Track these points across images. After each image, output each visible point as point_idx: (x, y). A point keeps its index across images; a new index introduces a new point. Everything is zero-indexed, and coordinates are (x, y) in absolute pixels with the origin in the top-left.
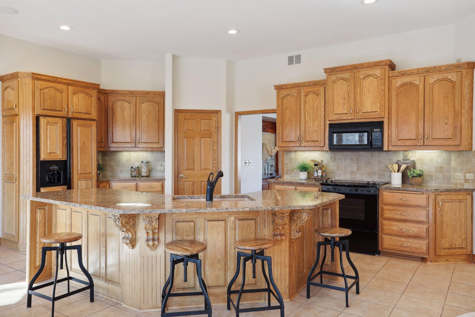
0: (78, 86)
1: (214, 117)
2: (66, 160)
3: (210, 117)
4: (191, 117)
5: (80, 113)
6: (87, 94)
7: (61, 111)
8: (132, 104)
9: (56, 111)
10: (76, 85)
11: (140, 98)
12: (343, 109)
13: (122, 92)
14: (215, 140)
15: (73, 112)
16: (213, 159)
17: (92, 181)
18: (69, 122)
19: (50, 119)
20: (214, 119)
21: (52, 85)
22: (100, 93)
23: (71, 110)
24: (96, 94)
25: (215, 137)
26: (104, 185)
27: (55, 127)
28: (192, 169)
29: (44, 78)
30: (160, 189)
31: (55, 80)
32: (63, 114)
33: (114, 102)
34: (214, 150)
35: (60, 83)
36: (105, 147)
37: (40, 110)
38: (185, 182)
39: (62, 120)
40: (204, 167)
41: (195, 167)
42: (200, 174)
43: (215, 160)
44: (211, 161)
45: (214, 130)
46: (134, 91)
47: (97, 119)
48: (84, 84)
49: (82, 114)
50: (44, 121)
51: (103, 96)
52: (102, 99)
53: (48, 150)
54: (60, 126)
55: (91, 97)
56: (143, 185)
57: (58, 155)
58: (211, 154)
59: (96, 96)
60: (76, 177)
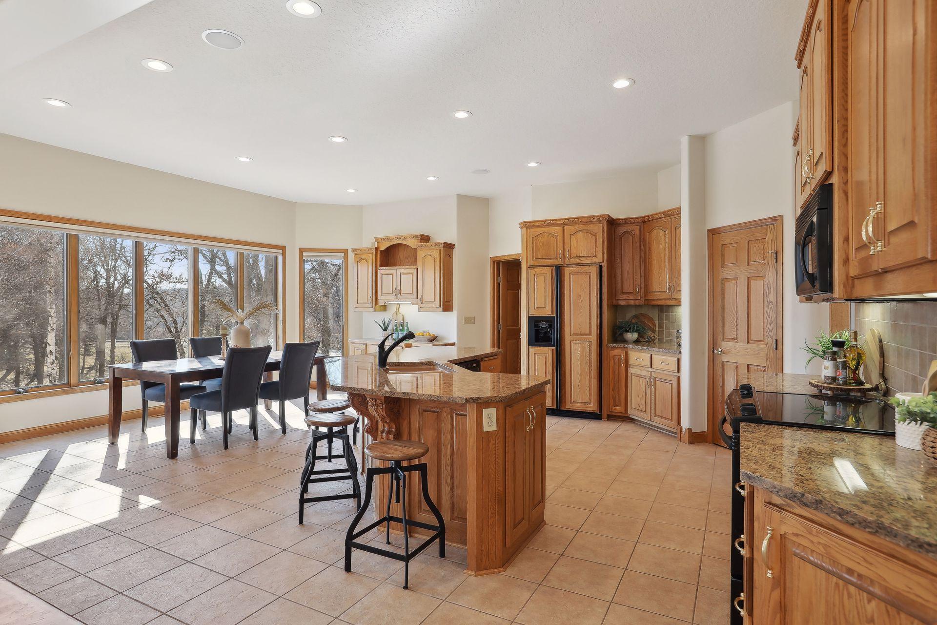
1: (769, 232)
2: (555, 315)
4: (732, 239)
5: (580, 257)
6: (589, 232)
7: (556, 258)
8: (667, 232)
9: (550, 259)
10: (574, 223)
11: (676, 219)
13: (657, 216)
14: (771, 282)
15: (570, 257)
16: (769, 320)
17: (590, 345)
18: (559, 271)
19: (538, 270)
20: (770, 236)
21: (546, 229)
22: (633, 223)
23: (567, 255)
24: (603, 228)
25: (771, 274)
26: (617, 352)
27: (543, 278)
28: (735, 339)
29: (537, 224)
30: (674, 368)
31: (548, 223)
32: (558, 261)
33: (650, 232)
34: (770, 302)
35: (555, 225)
36: (643, 299)
37: (533, 260)
38: (725, 363)
39: (552, 270)
40: (753, 337)
41: (739, 336)
42: (746, 350)
43: (771, 323)
44: (766, 324)
45: (770, 260)
46: (669, 211)
47: (605, 262)
48: (584, 220)
49: (582, 259)
50: (532, 272)
51: (638, 227)
52: (637, 232)
53: (536, 304)
54: (549, 275)
55: (595, 235)
56: (657, 358)
57: (547, 311)
58: (765, 309)
59: (603, 231)
60: (567, 338)
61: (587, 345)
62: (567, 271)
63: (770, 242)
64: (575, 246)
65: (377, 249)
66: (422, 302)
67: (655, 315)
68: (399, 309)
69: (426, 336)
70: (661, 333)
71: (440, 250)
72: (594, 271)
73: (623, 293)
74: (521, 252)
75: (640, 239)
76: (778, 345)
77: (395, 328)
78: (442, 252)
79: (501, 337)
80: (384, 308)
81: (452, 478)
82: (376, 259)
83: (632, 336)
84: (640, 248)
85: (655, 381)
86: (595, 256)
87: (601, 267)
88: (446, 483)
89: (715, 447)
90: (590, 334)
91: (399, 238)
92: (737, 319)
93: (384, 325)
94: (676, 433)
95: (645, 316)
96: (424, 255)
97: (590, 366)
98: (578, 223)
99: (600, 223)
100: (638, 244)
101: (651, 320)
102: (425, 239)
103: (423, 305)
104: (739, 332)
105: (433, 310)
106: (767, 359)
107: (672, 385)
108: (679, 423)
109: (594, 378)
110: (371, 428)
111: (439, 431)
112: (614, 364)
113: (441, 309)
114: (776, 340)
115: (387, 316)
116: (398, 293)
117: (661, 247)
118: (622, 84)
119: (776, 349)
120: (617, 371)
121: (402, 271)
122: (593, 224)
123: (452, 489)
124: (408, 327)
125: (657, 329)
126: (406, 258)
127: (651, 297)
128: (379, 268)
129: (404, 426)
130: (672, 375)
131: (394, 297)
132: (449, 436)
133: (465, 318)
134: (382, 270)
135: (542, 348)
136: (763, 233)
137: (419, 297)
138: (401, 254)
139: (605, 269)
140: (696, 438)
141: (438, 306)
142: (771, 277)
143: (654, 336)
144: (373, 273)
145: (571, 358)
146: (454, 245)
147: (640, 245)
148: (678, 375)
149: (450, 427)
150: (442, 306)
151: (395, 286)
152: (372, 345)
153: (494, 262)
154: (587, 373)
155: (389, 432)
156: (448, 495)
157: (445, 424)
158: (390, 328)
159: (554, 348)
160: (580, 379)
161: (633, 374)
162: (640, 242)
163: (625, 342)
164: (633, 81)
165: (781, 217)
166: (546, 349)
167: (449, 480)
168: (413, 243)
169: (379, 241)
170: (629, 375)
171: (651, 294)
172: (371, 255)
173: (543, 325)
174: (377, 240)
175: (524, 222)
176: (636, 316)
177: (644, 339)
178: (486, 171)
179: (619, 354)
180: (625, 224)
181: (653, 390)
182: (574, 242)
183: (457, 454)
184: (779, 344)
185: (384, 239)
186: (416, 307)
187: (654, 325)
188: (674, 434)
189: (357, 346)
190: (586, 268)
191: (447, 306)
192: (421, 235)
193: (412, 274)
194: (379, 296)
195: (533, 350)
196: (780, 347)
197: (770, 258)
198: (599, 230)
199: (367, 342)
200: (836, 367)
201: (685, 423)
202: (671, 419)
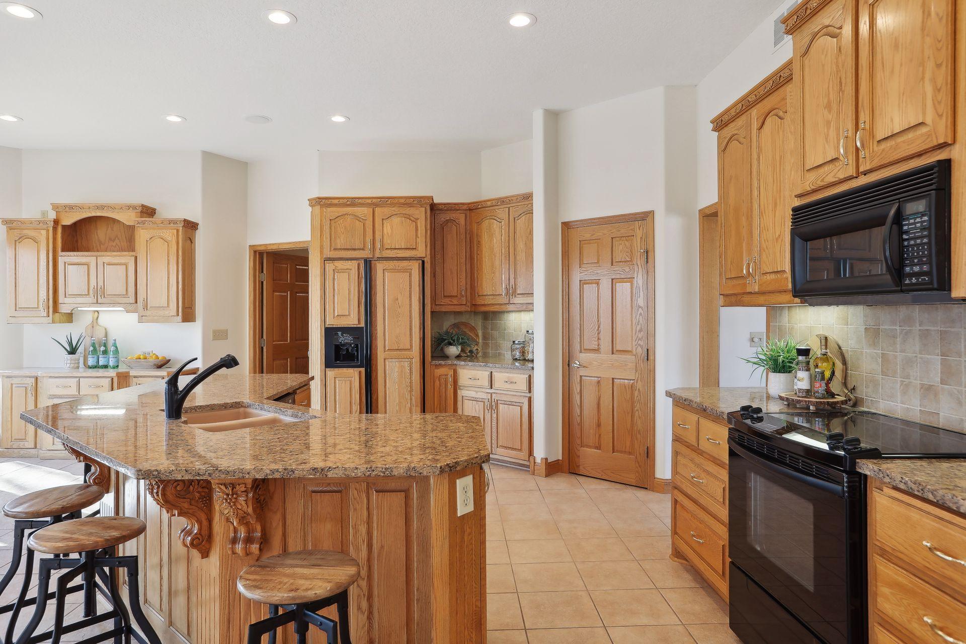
0: (393, 206)
1: (638, 229)
2: (363, 325)
3: (631, 231)
4: (592, 235)
5: (395, 249)
6: (408, 217)
7: (363, 249)
8: (503, 223)
9: (354, 249)
10: (388, 204)
11: (516, 208)
12: (827, 146)
13: (489, 203)
14: (641, 284)
15: (383, 247)
16: (638, 328)
17: (411, 364)
18: (368, 265)
19: (339, 264)
20: (639, 233)
21: (349, 210)
22: (458, 210)
23: (378, 245)
24: (426, 213)
25: (640, 276)
26: (442, 371)
27: (346, 275)
28: (597, 350)
29: (336, 201)
30: (524, 387)
31: (353, 202)
32: (366, 254)
33: (479, 223)
34: (640, 307)
35: (362, 205)
36: (469, 304)
37: (330, 251)
38: (583, 378)
39: (359, 265)
40: (618, 347)
41: (602, 347)
42: (610, 363)
43: (640, 331)
44: (634, 332)
45: (639, 261)
46: (506, 198)
47: (429, 257)
48: (402, 201)
49: (398, 251)
50: (330, 266)
51: (464, 215)
52: (462, 221)
53: (336, 312)
54: (354, 272)
55: (415, 221)
56: (500, 377)
57: (353, 319)
58: (634, 315)
59: (426, 217)
60: (380, 355)
61: (406, 364)
62: (379, 267)
63: (639, 240)
64: (390, 234)
65: (56, 222)
66: (146, 307)
67: (478, 323)
68: (98, 318)
69: (152, 360)
70: (486, 345)
71: (178, 231)
72: (415, 267)
73: (445, 296)
74: (309, 239)
75: (466, 230)
76: (649, 355)
77: (92, 348)
78: (180, 233)
79: (265, 357)
80: (69, 317)
81: (370, 597)
82: (55, 239)
83: (454, 350)
84: (466, 242)
85: (497, 403)
86: (415, 248)
87: (423, 262)
88: (359, 608)
89: (573, 477)
90: (410, 349)
91: (102, 207)
92: (599, 327)
93: (70, 344)
94: (528, 466)
95: (466, 324)
96: (149, 236)
97: (411, 391)
98: (393, 205)
99: (422, 207)
100: (463, 236)
101: (473, 329)
102: (148, 212)
103: (148, 313)
104: (601, 342)
105: (165, 319)
106: (636, 371)
107: (521, 409)
108: (531, 453)
109: (416, 406)
110: (199, 536)
111: (342, 522)
112: (440, 385)
113: (180, 318)
114: (647, 350)
115: (75, 331)
116: (100, 295)
117: (495, 241)
118: (520, 21)
119: (647, 360)
120: (444, 394)
121: (107, 259)
122: (413, 207)
123: (370, 618)
124: (116, 347)
125: (480, 341)
126: (110, 239)
127: (480, 301)
128: (61, 253)
129: (274, 524)
130: (521, 396)
131: (91, 299)
132: (363, 529)
133: (215, 332)
134: (65, 258)
135: (345, 370)
136: (632, 229)
137: (140, 300)
138: (101, 233)
139: (428, 266)
140: (552, 469)
141: (174, 312)
142: (639, 280)
143: (477, 349)
144: (48, 262)
145: (385, 381)
146: (197, 224)
147: (466, 238)
148: (529, 395)
149: (365, 513)
150: (180, 314)
151: (93, 283)
152: (50, 377)
153: (255, 252)
154: (407, 399)
155: (249, 540)
156: (363, 628)
157: (355, 509)
158: (81, 350)
159: (363, 370)
160: (397, 408)
161: (464, 398)
162: (466, 233)
163: (446, 357)
164: (535, 19)
165: (652, 213)
166: (350, 371)
167: (364, 604)
168: (128, 218)
169: (60, 209)
170: (459, 398)
171: (481, 298)
172: (44, 232)
173: (345, 339)
174: (55, 207)
175: (319, 198)
176: (455, 325)
177: (466, 353)
178: (266, 119)
179: (446, 373)
180: (447, 210)
181: (495, 416)
182: (387, 229)
183: (379, 556)
184: (651, 353)
185: (71, 208)
186: (134, 317)
187: (477, 336)
188: (526, 467)
189: (15, 381)
190: (405, 264)
191: (188, 315)
192: (143, 206)
193: (126, 265)
194: (61, 298)
195: (331, 373)
196: (651, 357)
197: (639, 257)
198: (421, 214)
199: (39, 374)
200: (812, 379)
201: (540, 453)
202: (520, 450)
